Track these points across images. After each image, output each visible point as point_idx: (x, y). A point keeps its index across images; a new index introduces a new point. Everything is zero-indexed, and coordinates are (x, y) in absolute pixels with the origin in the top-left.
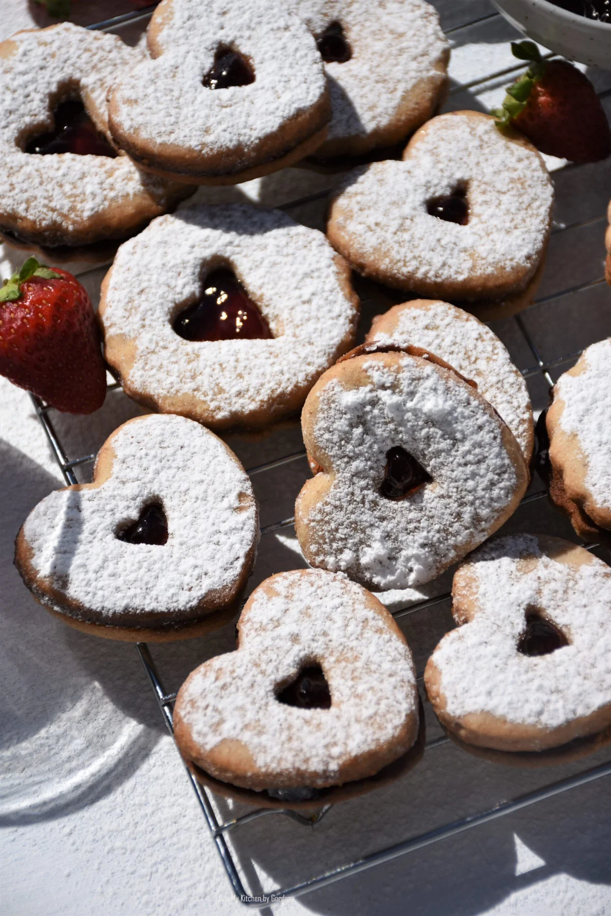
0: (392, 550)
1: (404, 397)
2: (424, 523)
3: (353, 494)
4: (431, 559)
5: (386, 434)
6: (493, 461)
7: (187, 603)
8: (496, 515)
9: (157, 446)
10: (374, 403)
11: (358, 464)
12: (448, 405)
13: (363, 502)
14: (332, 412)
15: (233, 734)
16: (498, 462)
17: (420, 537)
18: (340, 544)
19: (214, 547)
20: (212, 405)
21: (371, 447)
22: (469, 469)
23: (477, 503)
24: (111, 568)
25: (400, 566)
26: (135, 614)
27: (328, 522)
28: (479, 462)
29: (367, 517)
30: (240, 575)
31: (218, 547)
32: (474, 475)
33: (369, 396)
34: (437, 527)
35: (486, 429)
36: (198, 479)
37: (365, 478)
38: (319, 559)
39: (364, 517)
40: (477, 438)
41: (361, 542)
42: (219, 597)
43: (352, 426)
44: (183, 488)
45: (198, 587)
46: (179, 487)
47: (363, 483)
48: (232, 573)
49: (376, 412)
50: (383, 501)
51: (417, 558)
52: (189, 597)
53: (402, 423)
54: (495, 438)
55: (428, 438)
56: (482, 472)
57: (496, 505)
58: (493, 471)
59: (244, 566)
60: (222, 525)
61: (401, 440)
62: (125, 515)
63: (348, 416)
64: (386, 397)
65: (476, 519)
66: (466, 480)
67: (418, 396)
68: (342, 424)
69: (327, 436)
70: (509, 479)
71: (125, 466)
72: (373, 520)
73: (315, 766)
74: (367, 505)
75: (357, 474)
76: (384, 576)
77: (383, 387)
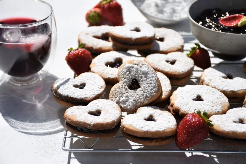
0: (127, 100)
1: (139, 67)
2: (135, 95)
3: (123, 86)
4: (134, 104)
5: (133, 75)
6: (153, 84)
7: (80, 97)
8: (151, 96)
10: (133, 67)
11: (126, 80)
12: (147, 71)
13: (124, 88)
14: (124, 68)
15: (75, 114)
16: (155, 85)
17: (134, 98)
18: (117, 96)
20: (105, 75)
21: (129, 77)
22: (148, 85)
23: (148, 93)
25: (127, 104)
27: (116, 91)
28: (150, 84)
29: (124, 91)
31: (92, 92)
32: (149, 86)
33: (132, 65)
34: (138, 97)
35: (154, 77)
36: (95, 82)
37: (126, 83)
38: (111, 99)
39: (123, 91)
40: (152, 79)
41: (121, 96)
42: (87, 99)
43: (127, 71)
45: (84, 96)
46: (90, 83)
47: (125, 84)
48: (92, 96)
49: (133, 69)
50: (128, 89)
51: (132, 102)
53: (137, 73)
54: (155, 80)
55: (142, 77)
56: (150, 86)
57: (152, 94)
58: (153, 86)
59: (96, 96)
60: (95, 89)
61: (136, 77)
62: (77, 84)
63: (127, 69)
64: (135, 66)
65: (146, 97)
66: (147, 87)
67: (142, 68)
68: (125, 71)
69: (121, 72)
70: (156, 89)
72: (125, 92)
73: (89, 122)
74: (125, 89)
75: (125, 82)
76: (123, 105)
77: (136, 65)
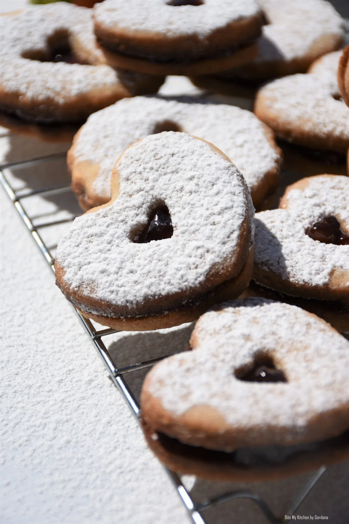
7: (196, 280)
9: (153, 159)
19: (211, 227)
24: (128, 266)
26: (155, 300)
30: (238, 245)
31: (214, 227)
36: (189, 176)
42: (223, 269)
44: (178, 188)
45: (203, 264)
46: (175, 187)
48: (230, 245)
52: (197, 274)
59: (240, 236)
60: (215, 207)
62: (134, 223)
71: (129, 182)
